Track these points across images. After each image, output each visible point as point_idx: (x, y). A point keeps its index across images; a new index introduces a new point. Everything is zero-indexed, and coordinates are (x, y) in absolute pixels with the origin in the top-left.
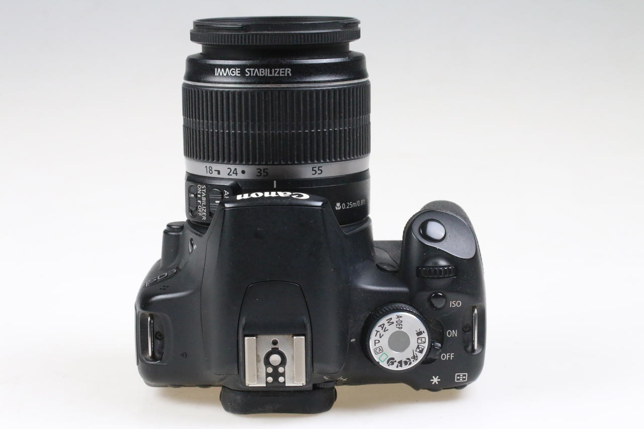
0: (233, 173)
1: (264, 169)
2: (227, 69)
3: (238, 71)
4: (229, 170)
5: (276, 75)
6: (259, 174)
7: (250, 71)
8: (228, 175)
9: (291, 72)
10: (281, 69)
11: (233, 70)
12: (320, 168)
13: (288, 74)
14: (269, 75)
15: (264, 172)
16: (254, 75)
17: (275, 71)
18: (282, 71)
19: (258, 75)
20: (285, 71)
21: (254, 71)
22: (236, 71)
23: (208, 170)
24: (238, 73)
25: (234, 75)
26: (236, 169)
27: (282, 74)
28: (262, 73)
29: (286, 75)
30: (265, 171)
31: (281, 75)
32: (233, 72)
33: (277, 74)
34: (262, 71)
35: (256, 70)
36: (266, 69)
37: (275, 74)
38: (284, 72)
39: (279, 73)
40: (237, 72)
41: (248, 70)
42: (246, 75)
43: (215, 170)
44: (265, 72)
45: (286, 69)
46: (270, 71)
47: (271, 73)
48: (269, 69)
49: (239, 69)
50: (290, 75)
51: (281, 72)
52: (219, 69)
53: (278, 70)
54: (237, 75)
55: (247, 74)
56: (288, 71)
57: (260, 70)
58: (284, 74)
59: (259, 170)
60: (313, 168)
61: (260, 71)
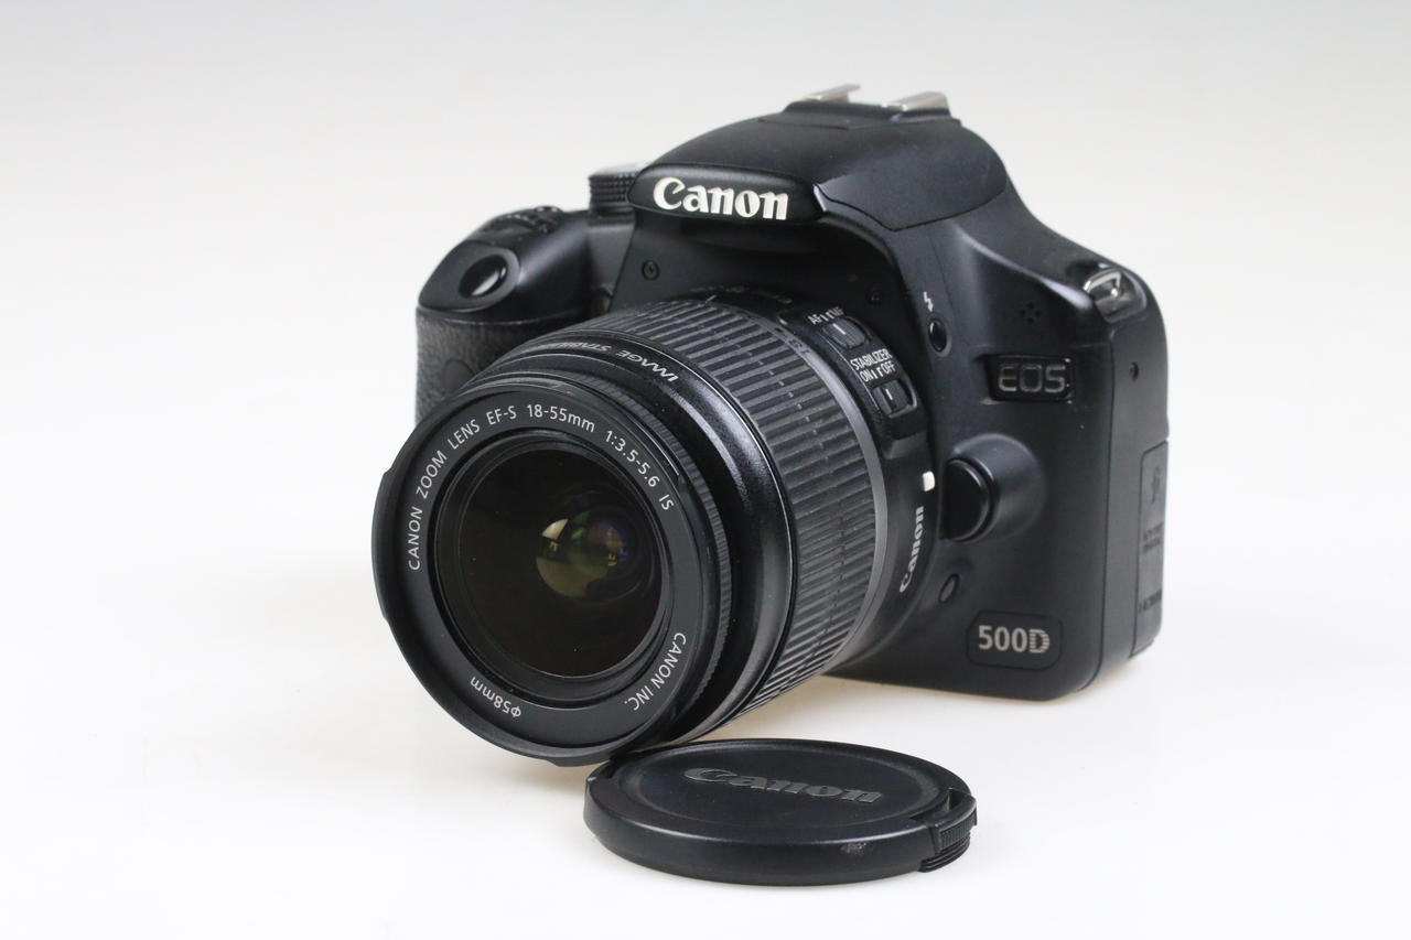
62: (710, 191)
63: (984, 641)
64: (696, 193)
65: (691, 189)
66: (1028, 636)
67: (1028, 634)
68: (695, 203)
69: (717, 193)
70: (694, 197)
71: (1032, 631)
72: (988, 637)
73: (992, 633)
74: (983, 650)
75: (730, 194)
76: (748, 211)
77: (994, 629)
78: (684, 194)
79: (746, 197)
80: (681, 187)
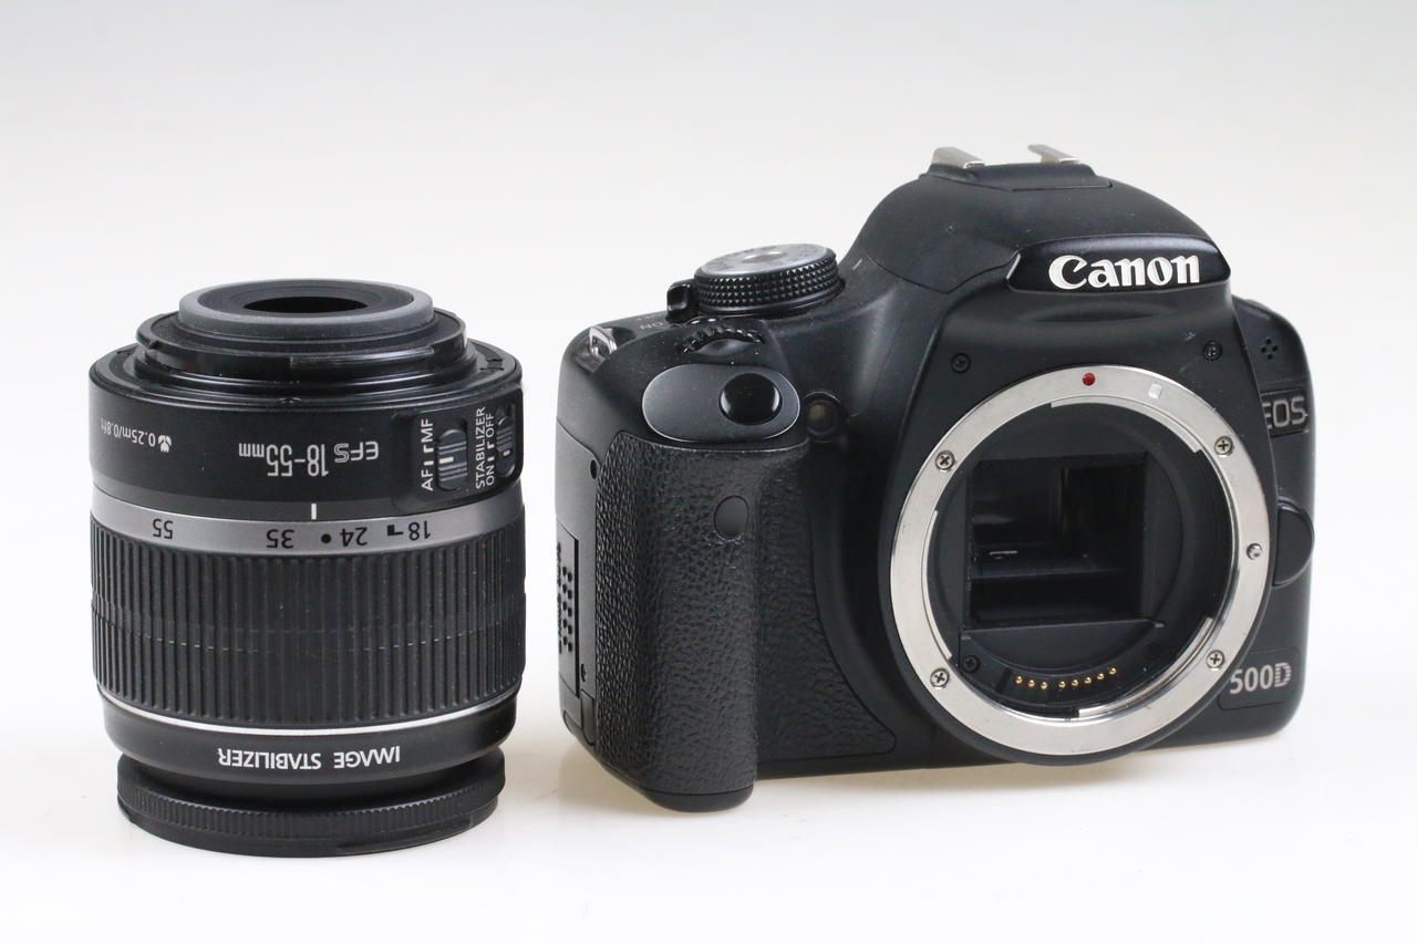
0: (352, 534)
1: (276, 546)
2: (367, 763)
3: (339, 764)
4: (361, 542)
5: (251, 754)
6: (288, 535)
7: (310, 763)
8: (364, 529)
9: (219, 756)
10: (240, 764)
11: (351, 763)
12: (157, 532)
13: (225, 753)
14: (267, 754)
15: (276, 541)
16: (300, 755)
17: (253, 761)
18: (237, 762)
19: (290, 755)
20: (233, 761)
21: (302, 763)
22: (346, 763)
23: (421, 531)
24: (339, 757)
25: (348, 754)
26: (346, 544)
27: (237, 755)
28: (282, 758)
29: (229, 751)
30: (273, 543)
31: (240, 753)
32: (351, 760)
33: (247, 756)
34: (282, 765)
35: (295, 766)
36: (273, 767)
37: (254, 757)
38: (234, 758)
39: (245, 757)
40: (342, 761)
41: (316, 765)
42: (319, 755)
43: (401, 533)
44: (276, 762)
45: (228, 763)
46: (264, 765)
47: (262, 759)
48: (267, 767)
49: (336, 767)
50: (220, 750)
51: (240, 758)
52: (389, 760)
53: (246, 764)
54: (342, 754)
55: (316, 758)
56: (225, 760)
57: (286, 767)
58: (233, 755)
59: (288, 543)
60: (171, 537)
61: (286, 764)
62: (1116, 264)
63: (1235, 686)
64: (1102, 268)
65: (1093, 265)
66: (1274, 671)
67: (1274, 668)
68: (1102, 278)
69: (1125, 264)
70: (1101, 272)
71: (1277, 665)
72: (1239, 681)
73: (1242, 676)
74: (1235, 695)
75: (1138, 263)
76: (1162, 278)
77: (1245, 671)
78: (1086, 272)
79: (1158, 264)
80: (1082, 264)
